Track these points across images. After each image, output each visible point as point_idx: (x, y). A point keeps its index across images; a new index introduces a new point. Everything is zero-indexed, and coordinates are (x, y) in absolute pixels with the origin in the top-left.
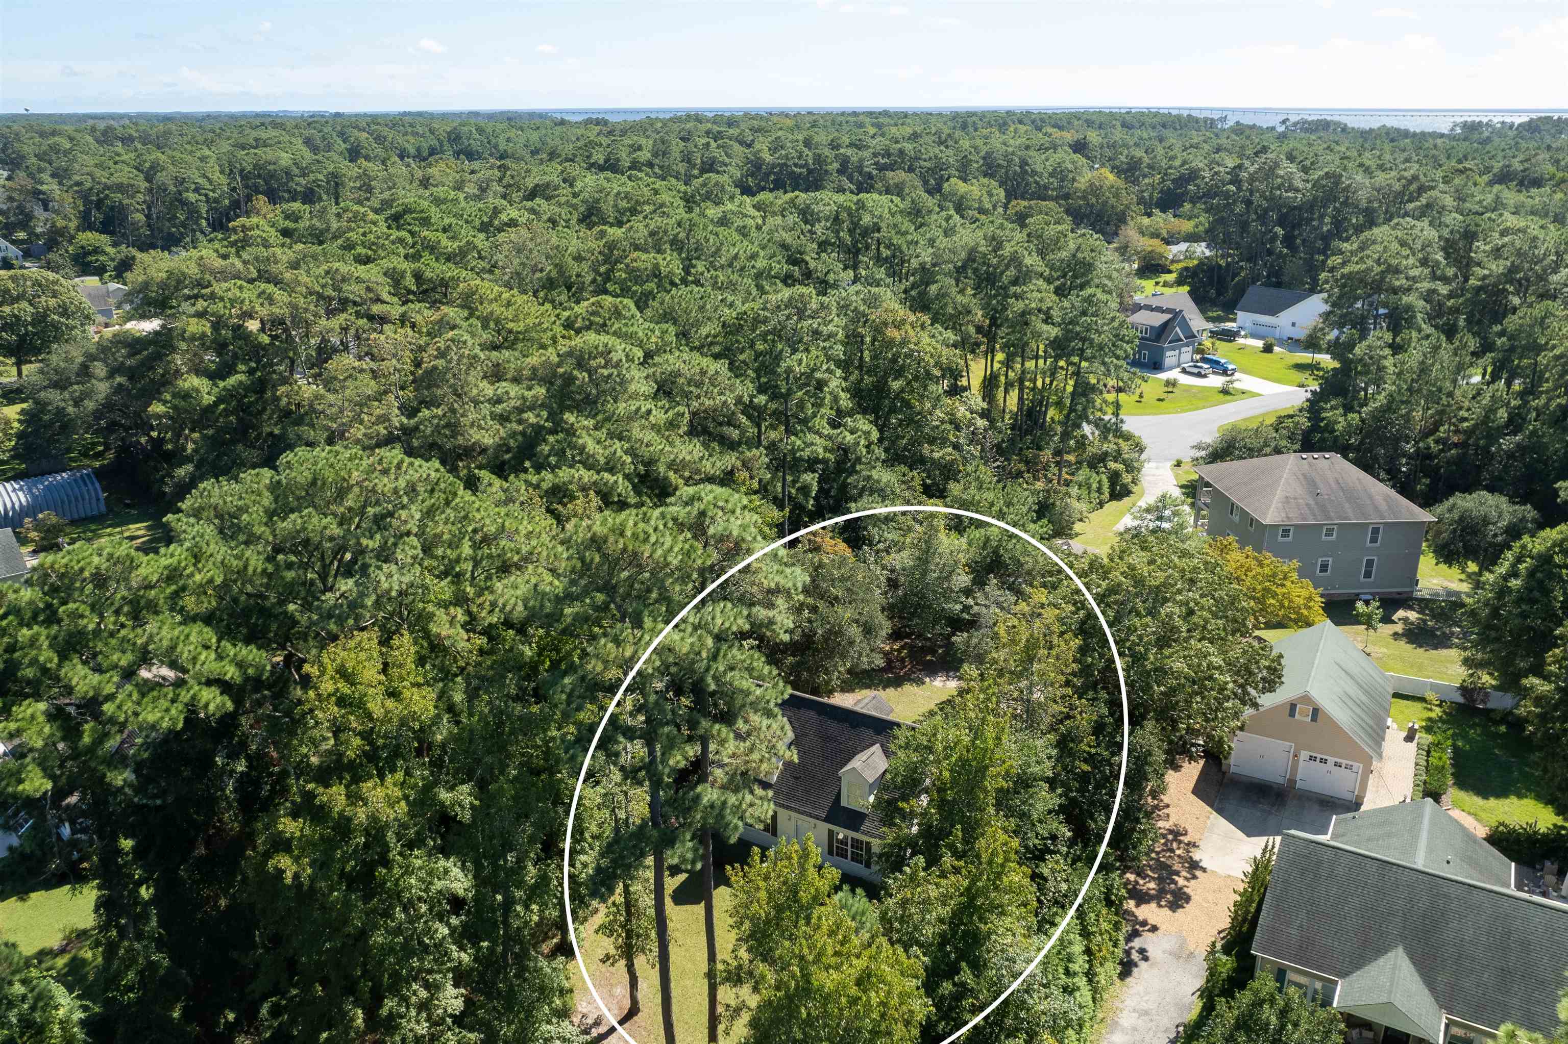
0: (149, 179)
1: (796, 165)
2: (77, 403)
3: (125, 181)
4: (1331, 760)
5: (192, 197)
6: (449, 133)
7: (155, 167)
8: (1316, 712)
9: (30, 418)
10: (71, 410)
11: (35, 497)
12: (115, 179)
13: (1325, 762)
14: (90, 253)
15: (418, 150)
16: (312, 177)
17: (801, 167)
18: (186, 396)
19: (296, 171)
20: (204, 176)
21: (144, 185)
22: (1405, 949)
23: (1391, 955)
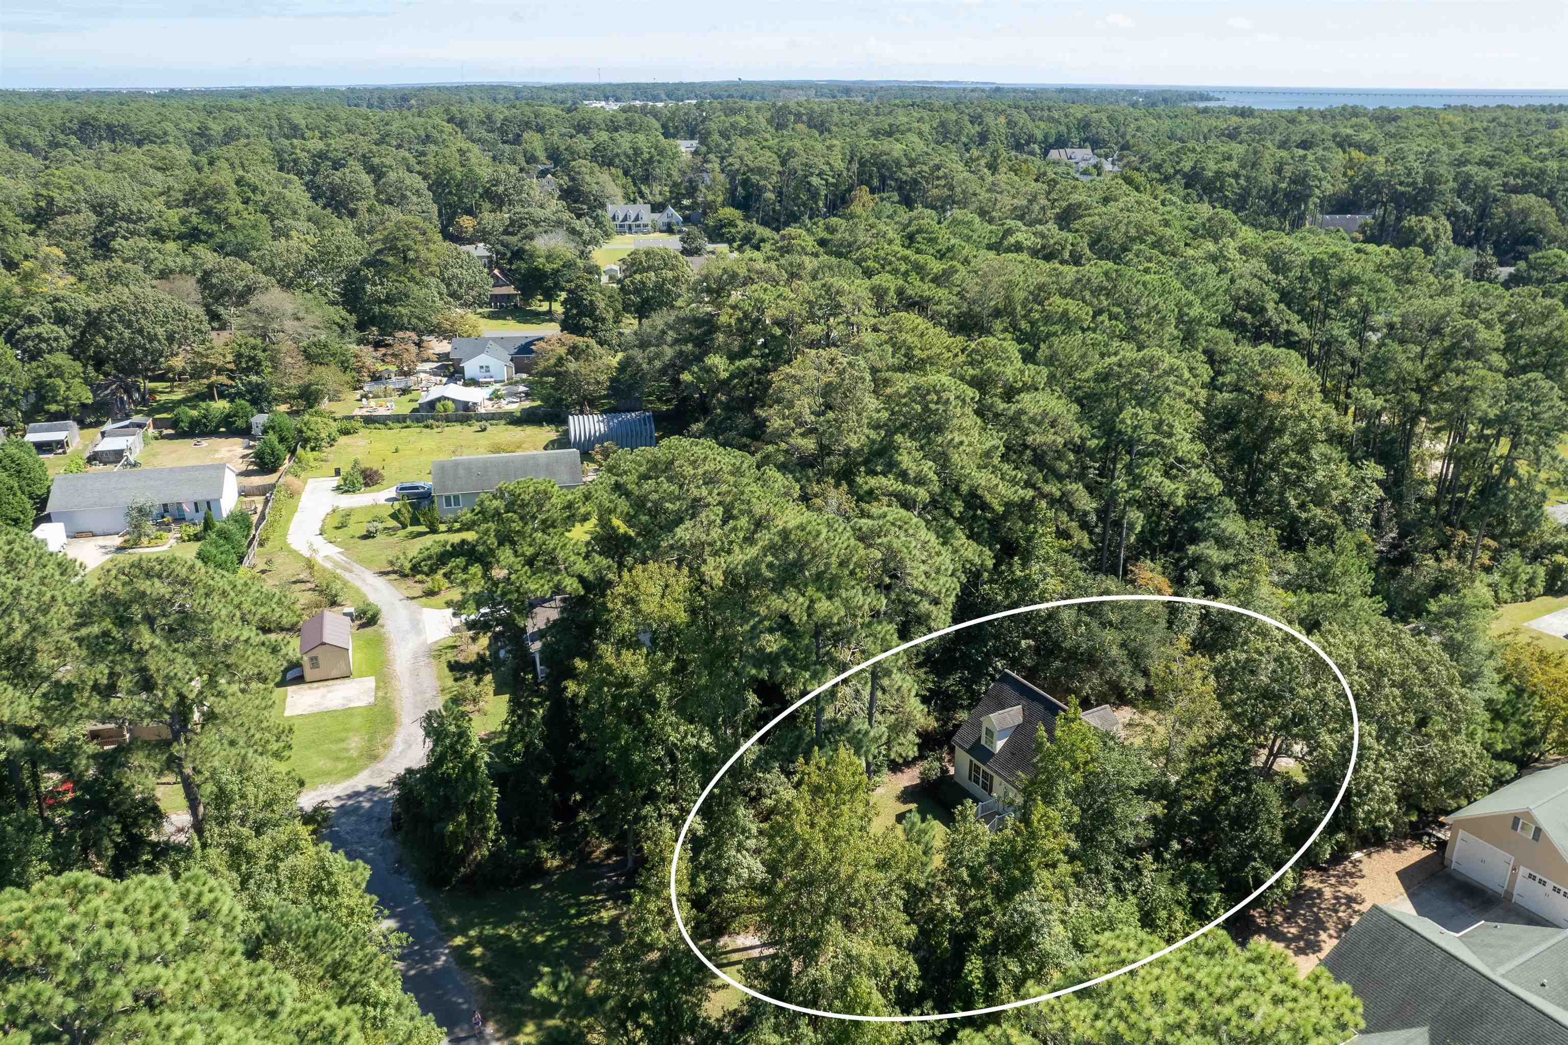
0: (783, 163)
1: (1401, 184)
2: (650, 361)
3: (764, 165)
4: (1550, 884)
5: (815, 181)
6: (1079, 121)
7: (791, 153)
8: (1538, 830)
9: (623, 367)
10: (645, 366)
11: (610, 429)
12: (757, 164)
13: (1544, 883)
14: (724, 226)
15: (1046, 137)
16: (918, 169)
17: (1408, 185)
18: (708, 370)
19: (905, 161)
20: (828, 163)
21: (778, 168)
22: (1431, 1030)
23: (1414, 1031)
